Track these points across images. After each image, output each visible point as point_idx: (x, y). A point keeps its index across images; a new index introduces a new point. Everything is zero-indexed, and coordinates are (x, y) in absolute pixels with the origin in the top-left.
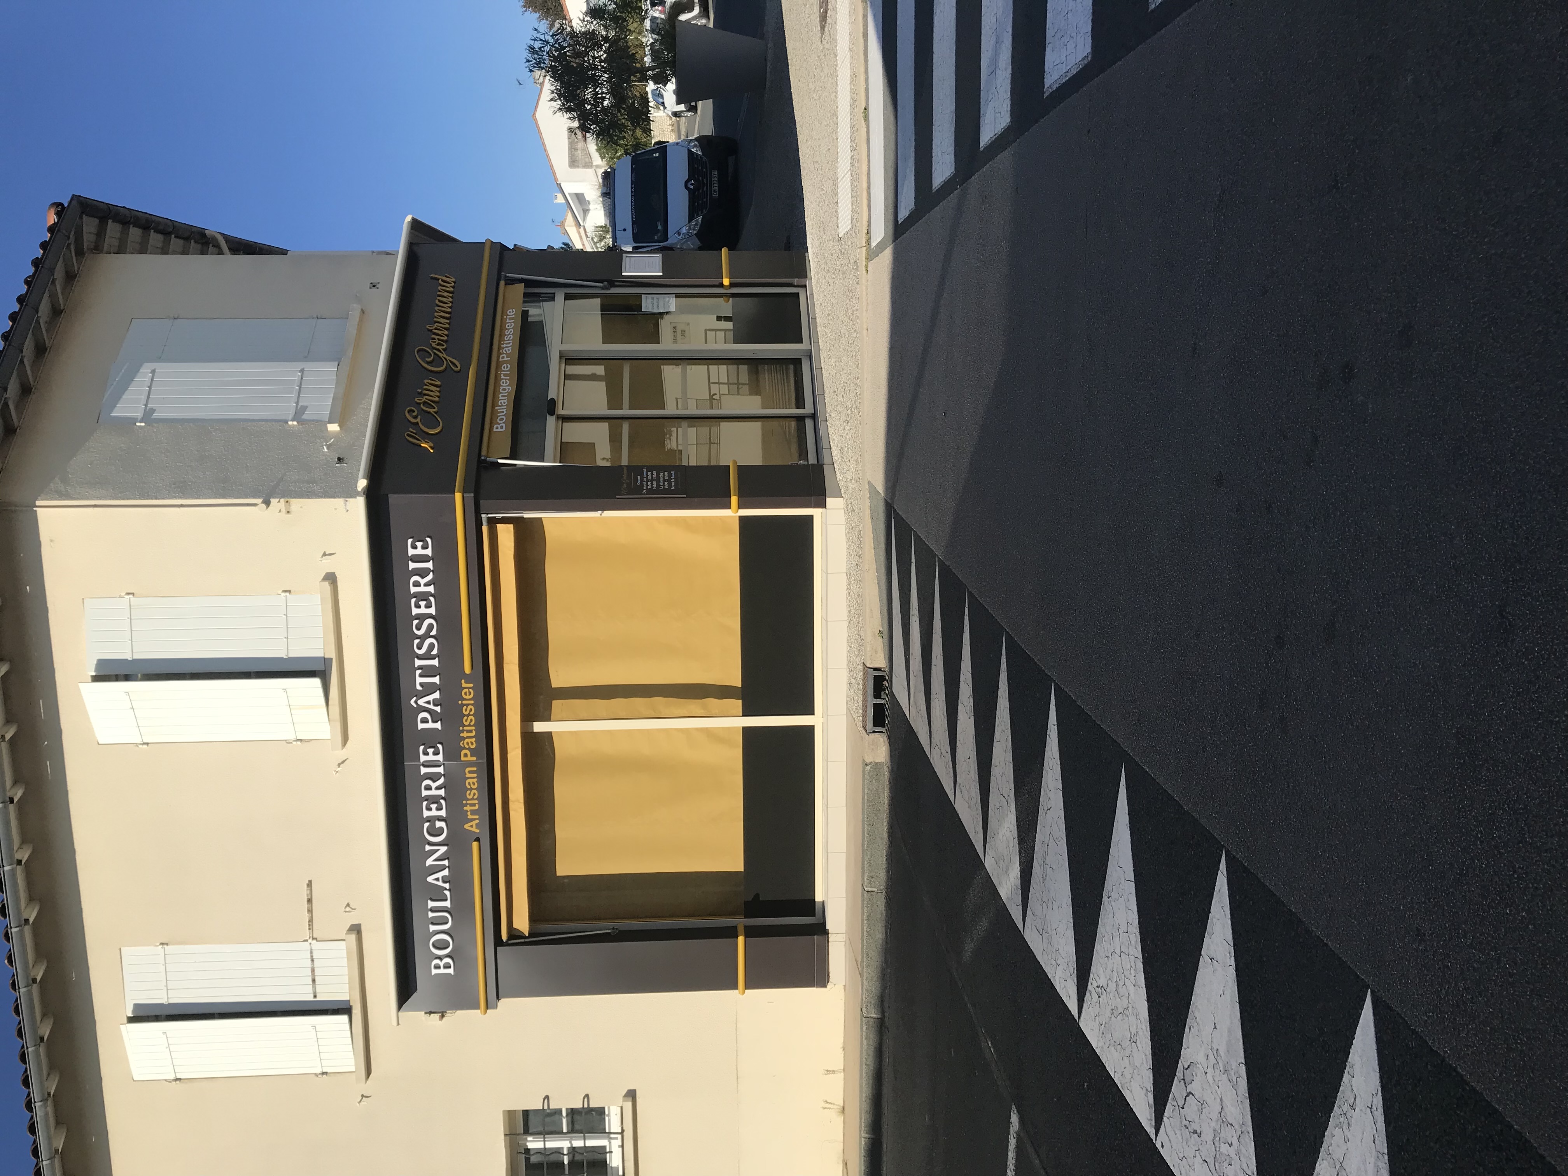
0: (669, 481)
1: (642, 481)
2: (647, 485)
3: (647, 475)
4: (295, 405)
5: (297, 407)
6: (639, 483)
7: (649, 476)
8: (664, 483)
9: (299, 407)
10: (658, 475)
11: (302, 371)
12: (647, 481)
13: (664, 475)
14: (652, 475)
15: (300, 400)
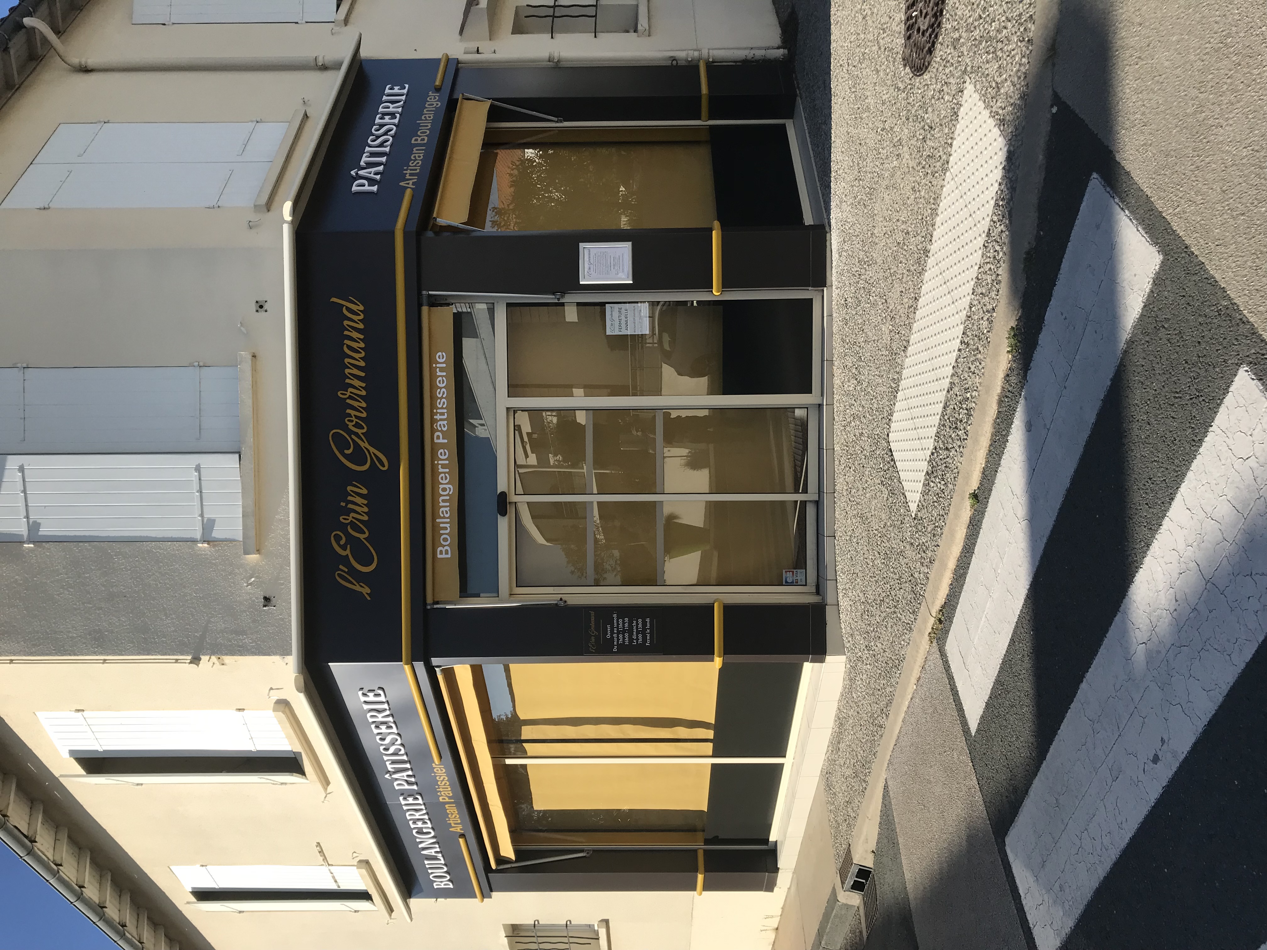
0: (644, 632)
1: (612, 632)
2: (618, 640)
3: (618, 624)
4: (200, 518)
5: (203, 521)
6: (608, 636)
7: (621, 626)
8: (637, 637)
9: (205, 520)
10: (630, 623)
11: (198, 469)
12: (618, 633)
13: (637, 624)
14: (624, 623)
15: (205, 510)
